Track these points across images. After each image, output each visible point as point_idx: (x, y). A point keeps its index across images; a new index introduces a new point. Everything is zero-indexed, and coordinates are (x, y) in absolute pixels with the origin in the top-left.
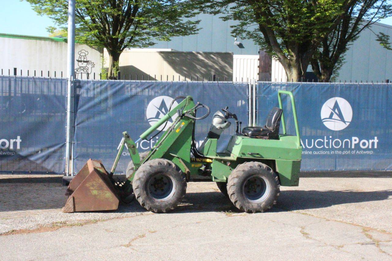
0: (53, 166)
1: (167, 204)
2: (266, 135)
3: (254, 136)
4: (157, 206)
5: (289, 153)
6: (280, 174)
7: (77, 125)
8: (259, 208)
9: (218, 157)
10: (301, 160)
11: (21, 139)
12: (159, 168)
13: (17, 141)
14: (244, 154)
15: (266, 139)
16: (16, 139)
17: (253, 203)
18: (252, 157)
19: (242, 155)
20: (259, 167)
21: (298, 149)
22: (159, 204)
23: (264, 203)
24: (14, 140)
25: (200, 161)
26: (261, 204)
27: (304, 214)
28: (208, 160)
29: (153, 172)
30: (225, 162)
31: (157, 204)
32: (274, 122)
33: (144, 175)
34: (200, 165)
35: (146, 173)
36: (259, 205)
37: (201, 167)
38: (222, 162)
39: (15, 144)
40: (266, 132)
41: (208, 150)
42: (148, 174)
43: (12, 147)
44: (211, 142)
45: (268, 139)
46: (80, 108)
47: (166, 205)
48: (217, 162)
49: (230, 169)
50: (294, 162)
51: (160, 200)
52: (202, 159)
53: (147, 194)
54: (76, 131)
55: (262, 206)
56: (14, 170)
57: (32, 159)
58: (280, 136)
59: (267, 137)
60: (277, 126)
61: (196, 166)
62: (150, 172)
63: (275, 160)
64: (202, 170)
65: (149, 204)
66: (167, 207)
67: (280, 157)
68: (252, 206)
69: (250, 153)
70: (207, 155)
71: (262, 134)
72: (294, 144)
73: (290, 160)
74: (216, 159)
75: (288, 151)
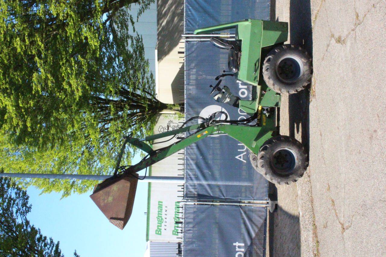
0: (260, 217)
1: (299, 154)
2: (237, 55)
3: (237, 67)
4: (302, 163)
5: (255, 33)
6: (276, 43)
7: (224, 197)
8: (308, 64)
9: (258, 100)
10: (262, 20)
11: (235, 242)
12: (267, 166)
13: (237, 245)
14: (255, 78)
15: (241, 55)
16: (235, 246)
17: (304, 70)
18: (257, 71)
19: (256, 80)
20: (268, 70)
21: (252, 23)
22: (300, 161)
23: (303, 60)
24: (237, 248)
25: (260, 115)
26: (303, 63)
27: (316, 18)
28: (260, 108)
29: (271, 171)
30: (262, 95)
31: (300, 163)
32: (224, 45)
33: (275, 179)
34: (264, 116)
35: (273, 178)
36: (305, 64)
37: (266, 116)
38: (262, 98)
39: (239, 247)
40: (234, 54)
41: (251, 109)
42: (273, 176)
43: (243, 250)
44: (242, 106)
45: (241, 53)
46: (210, 195)
47: (301, 155)
48: (262, 102)
49: (269, 90)
50: (264, 29)
51: (296, 161)
52: (258, 114)
53: (292, 174)
54: (230, 198)
55: (305, 61)
56: (262, 248)
57: (253, 235)
58: (238, 38)
59: (239, 53)
60: (228, 43)
61: (265, 121)
62: (271, 174)
63: (262, 48)
64: (269, 115)
65: (301, 171)
66: (303, 154)
67: (259, 42)
68: (306, 71)
69: (254, 73)
70: (255, 110)
71: (236, 58)
72: (246, 26)
73: (262, 32)
74: (259, 103)
75: (253, 34)
